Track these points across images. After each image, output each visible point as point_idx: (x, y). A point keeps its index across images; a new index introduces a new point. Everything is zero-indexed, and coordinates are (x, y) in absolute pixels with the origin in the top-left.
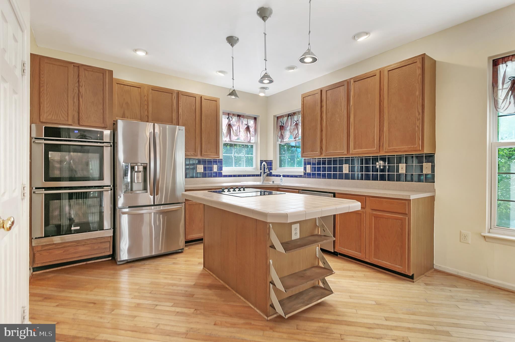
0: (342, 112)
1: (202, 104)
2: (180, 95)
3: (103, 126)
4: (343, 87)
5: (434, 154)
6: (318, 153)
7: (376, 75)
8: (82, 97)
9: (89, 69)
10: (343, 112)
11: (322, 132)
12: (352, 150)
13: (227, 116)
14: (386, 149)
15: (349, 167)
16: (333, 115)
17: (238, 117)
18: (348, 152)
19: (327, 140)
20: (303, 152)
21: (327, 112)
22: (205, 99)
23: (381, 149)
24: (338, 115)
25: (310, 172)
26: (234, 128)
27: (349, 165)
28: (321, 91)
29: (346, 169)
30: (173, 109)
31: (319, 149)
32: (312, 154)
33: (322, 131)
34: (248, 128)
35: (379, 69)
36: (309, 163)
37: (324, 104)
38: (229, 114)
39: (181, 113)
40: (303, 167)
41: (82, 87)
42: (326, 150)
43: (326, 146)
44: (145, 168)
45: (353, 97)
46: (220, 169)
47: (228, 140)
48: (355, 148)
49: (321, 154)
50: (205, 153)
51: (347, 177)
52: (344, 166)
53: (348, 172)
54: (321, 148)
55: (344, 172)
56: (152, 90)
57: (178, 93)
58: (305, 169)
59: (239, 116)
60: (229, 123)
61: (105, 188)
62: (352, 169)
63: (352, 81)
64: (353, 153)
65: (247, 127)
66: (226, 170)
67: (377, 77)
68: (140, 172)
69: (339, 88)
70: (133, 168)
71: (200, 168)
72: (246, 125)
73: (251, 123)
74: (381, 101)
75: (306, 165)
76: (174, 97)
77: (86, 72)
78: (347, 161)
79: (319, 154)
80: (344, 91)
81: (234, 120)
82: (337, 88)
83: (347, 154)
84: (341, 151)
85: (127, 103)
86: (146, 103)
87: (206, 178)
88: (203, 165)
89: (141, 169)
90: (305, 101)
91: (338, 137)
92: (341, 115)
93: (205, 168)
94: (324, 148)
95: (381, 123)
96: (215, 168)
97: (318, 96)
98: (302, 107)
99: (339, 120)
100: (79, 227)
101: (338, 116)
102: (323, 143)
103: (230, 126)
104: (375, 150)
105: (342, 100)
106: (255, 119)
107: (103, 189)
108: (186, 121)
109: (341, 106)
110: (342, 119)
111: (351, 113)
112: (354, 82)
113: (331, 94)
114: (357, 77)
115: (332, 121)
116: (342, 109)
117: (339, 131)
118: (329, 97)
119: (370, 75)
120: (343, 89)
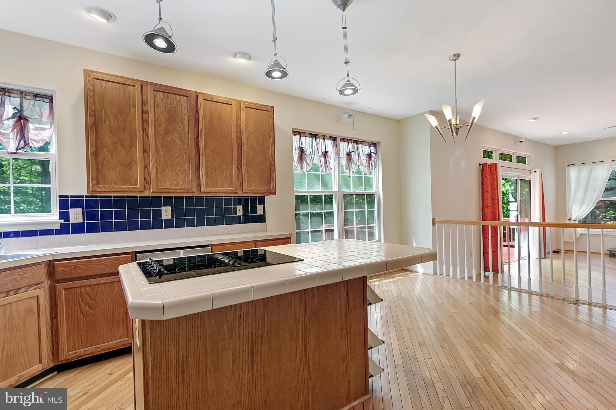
0: (184, 132)
4: (186, 98)
5: (265, 197)
6: (139, 186)
7: (231, 104)
10: (187, 133)
11: (145, 153)
12: (204, 188)
15: (172, 210)
16: (168, 132)
18: (199, 189)
19: (157, 168)
20: (98, 184)
21: (157, 125)
25: (82, 221)
27: (172, 207)
28: (141, 85)
29: (166, 213)
31: (140, 182)
32: (123, 188)
33: (144, 151)
36: (77, 205)
37: (149, 108)
40: (58, 214)
42: (158, 183)
43: (157, 177)
45: (202, 118)
48: (207, 185)
49: (145, 189)
51: (169, 224)
52: (163, 209)
55: (163, 218)
58: (64, 215)
63: (200, 98)
64: (206, 191)
67: (233, 108)
69: (177, 97)
74: (238, 137)
75: (69, 209)
78: (168, 201)
79: (141, 190)
80: (187, 104)
82: (175, 95)
90: (97, 87)
91: (180, 167)
92: (183, 136)
95: (238, 161)
97: (135, 93)
98: (92, 95)
99: (179, 143)
101: (177, 137)
104: (234, 190)
105: (184, 116)
109: (182, 124)
110: (185, 143)
111: (201, 138)
112: (203, 99)
113: (162, 100)
114: (205, 94)
115: (167, 141)
116: (184, 127)
117: (181, 159)
118: (160, 103)
119: (224, 101)
120: (185, 101)
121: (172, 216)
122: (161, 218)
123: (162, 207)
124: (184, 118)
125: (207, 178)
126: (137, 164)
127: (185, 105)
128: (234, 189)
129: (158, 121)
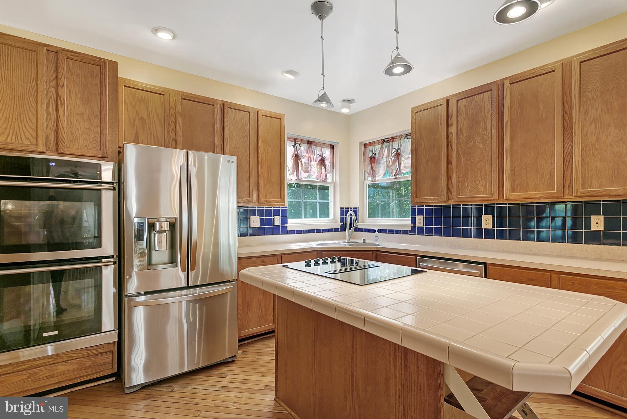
0: (487, 132)
1: (260, 122)
2: (226, 109)
3: (101, 155)
4: (489, 93)
6: (443, 196)
7: (554, 71)
8: (63, 104)
9: (75, 58)
10: (489, 133)
11: (450, 165)
12: (508, 194)
13: (293, 143)
14: (579, 192)
15: (493, 219)
16: (469, 138)
17: (308, 144)
18: (501, 195)
19: (459, 177)
20: (416, 197)
21: (459, 134)
22: (263, 115)
23: (566, 191)
24: (479, 138)
25: (422, 226)
26: (304, 160)
27: (493, 215)
28: (448, 101)
29: (487, 222)
30: (215, 130)
31: (444, 193)
32: (432, 199)
33: (449, 162)
34: (322, 162)
35: (560, 61)
36: (420, 212)
37: (454, 120)
38: (295, 140)
39: (227, 136)
40: (411, 218)
41: (62, 87)
42: (458, 193)
43: (458, 186)
44: (172, 226)
45: (508, 107)
46: (284, 221)
47: (295, 179)
48: (513, 190)
49: (449, 199)
50: (264, 198)
51: (489, 234)
52: (484, 217)
54: (449, 190)
55: (483, 227)
56: (182, 99)
57: (223, 105)
58: (414, 221)
59: (310, 142)
60: (296, 153)
61: (103, 260)
63: (507, 83)
64: (511, 197)
65: (321, 158)
66: (293, 223)
67: (558, 74)
68: (164, 231)
69: (480, 95)
70: (151, 226)
71: (255, 221)
72: (320, 156)
73: (327, 153)
74: (566, 113)
75: (416, 216)
76: (217, 111)
77: (70, 61)
78: (489, 210)
79: (446, 199)
80: (490, 99)
81: (302, 148)
82: (477, 96)
83: (498, 199)
84: (486, 194)
85: (142, 119)
86: (173, 119)
87: (264, 236)
88: (259, 217)
89: (166, 227)
90: (418, 119)
91: (481, 172)
92: (485, 137)
93: (262, 221)
94: (454, 190)
95: (567, 149)
96: (277, 221)
97: (442, 110)
98: (414, 127)
99: (481, 146)
100: (57, 331)
101: (479, 140)
102: (452, 182)
103: (297, 157)
104: (555, 193)
105: (486, 114)
106: (332, 147)
107: (101, 262)
108: (235, 148)
109: (485, 124)
110: (487, 145)
111: (506, 134)
112: (511, 84)
113: (465, 106)
114: (515, 76)
115: (469, 147)
116: (486, 127)
117: (482, 163)
118: (463, 110)
119: (542, 71)
120: (488, 97)
121: (493, 226)
123: (482, 216)
124: (487, 116)
125: (513, 181)
126: (442, 176)
127: (489, 101)
128: (555, 191)
129: (461, 129)
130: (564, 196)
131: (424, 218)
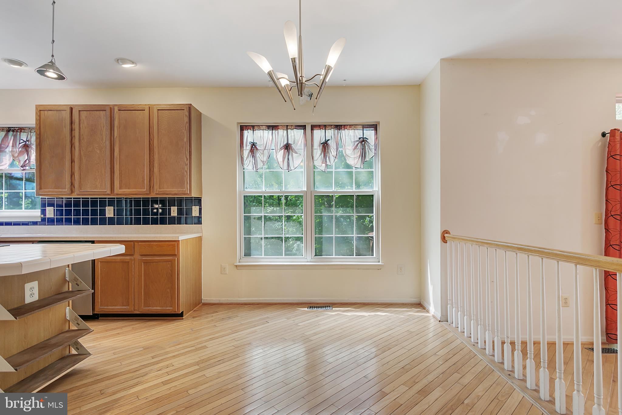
0: (102, 142)
4: (104, 112)
5: (201, 198)
6: (67, 189)
7: (144, 110)
10: (104, 143)
11: (73, 163)
12: (117, 190)
14: (157, 191)
15: (114, 210)
16: (89, 144)
18: (113, 191)
19: (81, 174)
20: (41, 188)
21: (81, 139)
23: (151, 191)
24: (97, 145)
25: (53, 217)
27: (114, 207)
28: (71, 109)
29: (110, 212)
31: (68, 186)
32: (56, 192)
33: (72, 161)
35: (148, 105)
36: (51, 205)
37: (76, 126)
40: (40, 210)
42: (80, 187)
43: (81, 181)
45: (117, 127)
48: (120, 188)
49: (72, 192)
51: (111, 222)
53: (112, 216)
54: (72, 184)
55: (107, 216)
58: (43, 212)
62: (119, 212)
63: (116, 109)
64: (119, 193)
67: (147, 111)
69: (98, 112)
74: (151, 140)
75: (46, 207)
78: (111, 203)
79: (69, 192)
80: (105, 117)
82: (96, 112)
83: (110, 193)
84: (102, 189)
90: (42, 116)
91: (98, 172)
92: (102, 145)
94: (76, 185)
95: (152, 163)
97: (67, 115)
98: (38, 123)
99: (98, 152)
101: (97, 147)
102: (75, 178)
104: (145, 191)
105: (102, 128)
109: (101, 135)
110: (103, 152)
111: (116, 146)
112: (119, 110)
113: (86, 117)
114: (120, 106)
115: (89, 151)
116: (102, 138)
117: (99, 165)
118: (84, 120)
119: (137, 108)
120: (104, 115)
121: (114, 215)
122: (105, 216)
123: (106, 207)
124: (103, 129)
125: (121, 181)
126: (66, 172)
127: (104, 119)
128: (145, 190)
129: (82, 135)
130: (150, 193)
131: (54, 209)
